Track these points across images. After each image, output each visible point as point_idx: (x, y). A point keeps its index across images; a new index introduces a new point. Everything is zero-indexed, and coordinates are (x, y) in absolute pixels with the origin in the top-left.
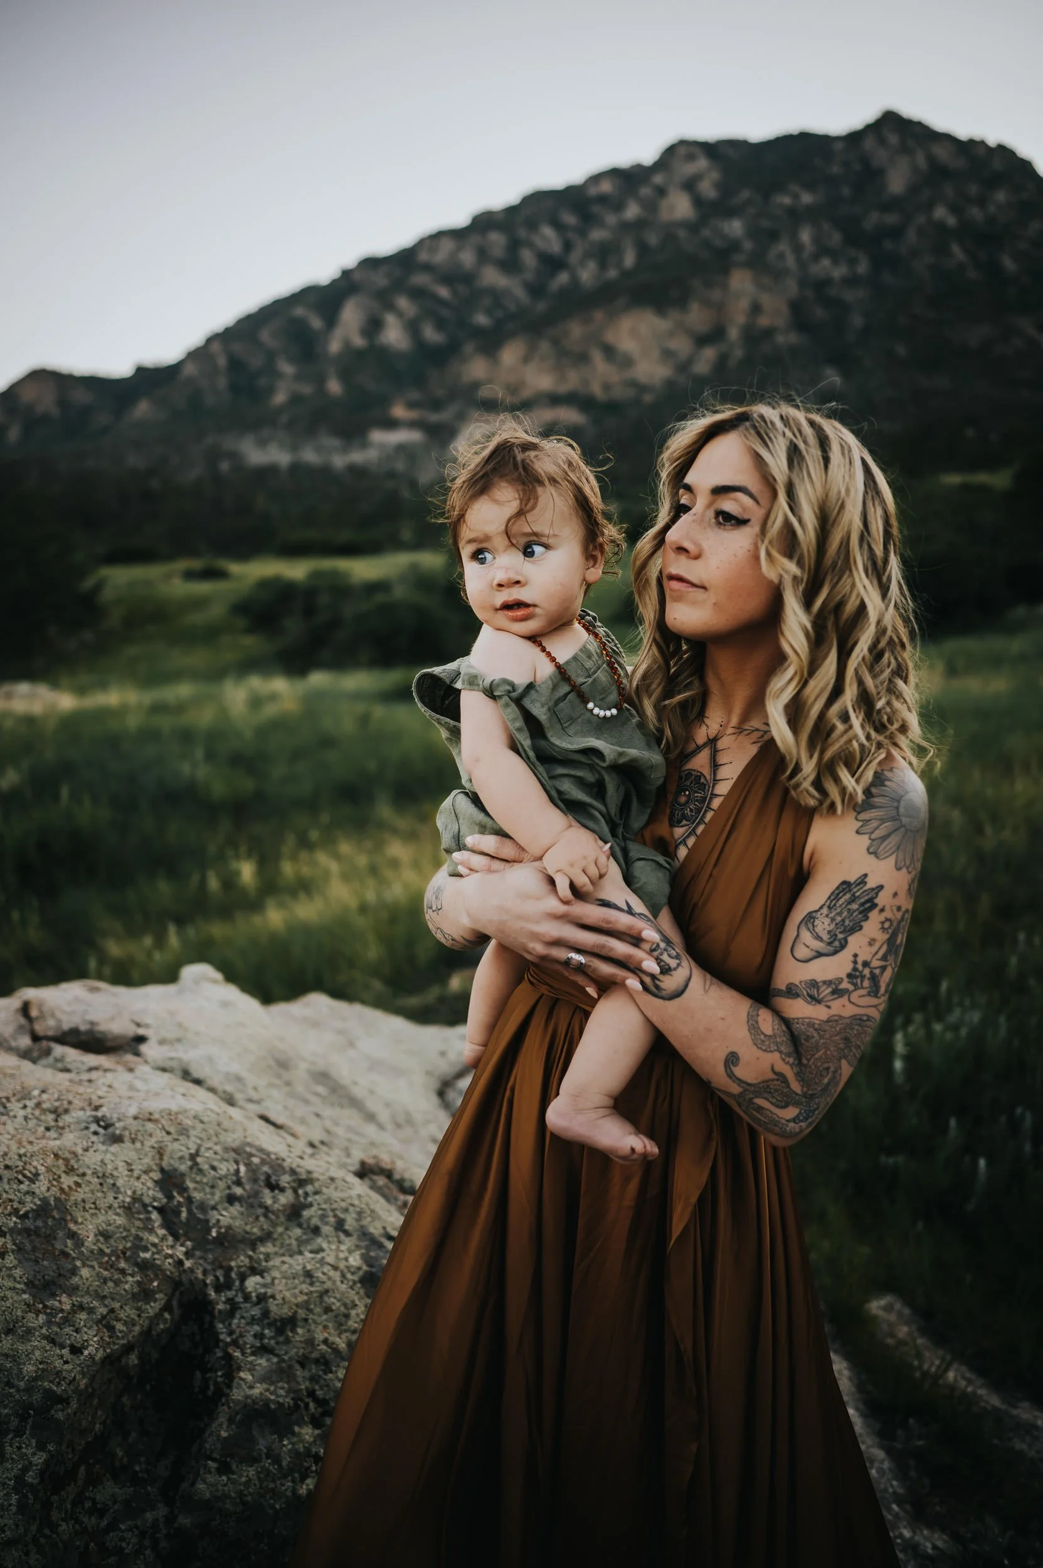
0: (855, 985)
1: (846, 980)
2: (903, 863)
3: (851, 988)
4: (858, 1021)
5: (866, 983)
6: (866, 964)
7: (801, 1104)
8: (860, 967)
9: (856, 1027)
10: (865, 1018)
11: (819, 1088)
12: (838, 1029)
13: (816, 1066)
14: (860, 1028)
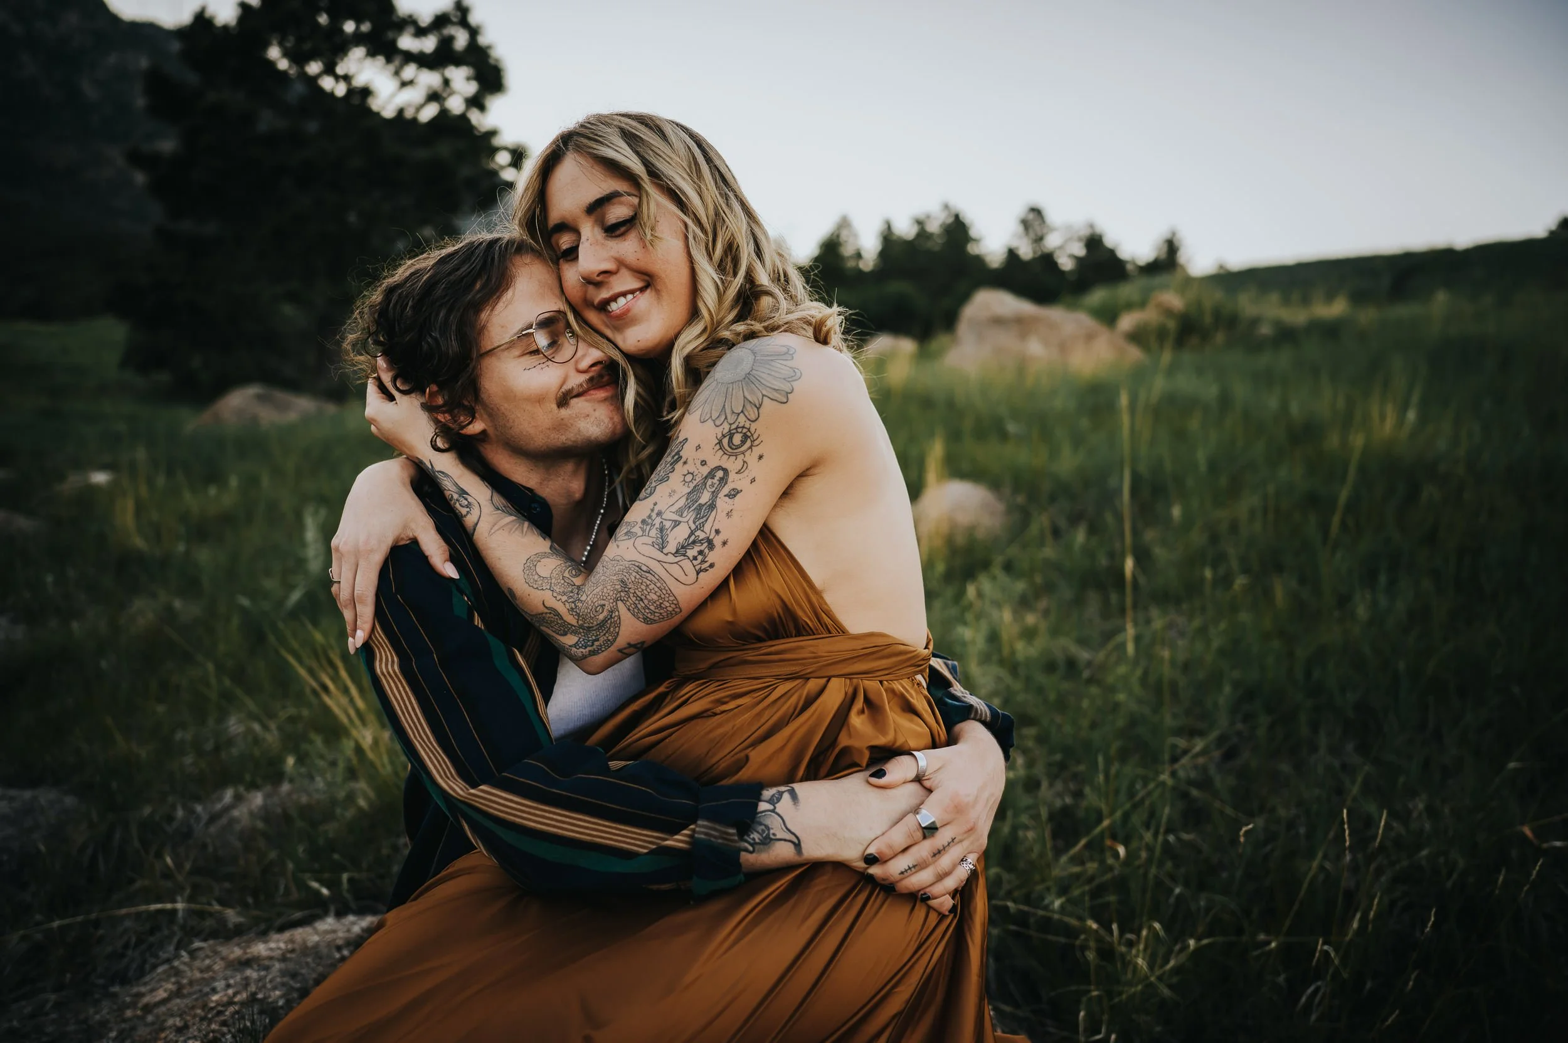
0: (643, 531)
1: (640, 524)
2: (709, 415)
3: (640, 533)
4: (637, 568)
5: (653, 533)
6: (659, 514)
7: (580, 633)
8: (654, 515)
9: (634, 574)
10: (644, 568)
11: (595, 623)
12: (617, 569)
13: (592, 601)
14: (638, 577)
